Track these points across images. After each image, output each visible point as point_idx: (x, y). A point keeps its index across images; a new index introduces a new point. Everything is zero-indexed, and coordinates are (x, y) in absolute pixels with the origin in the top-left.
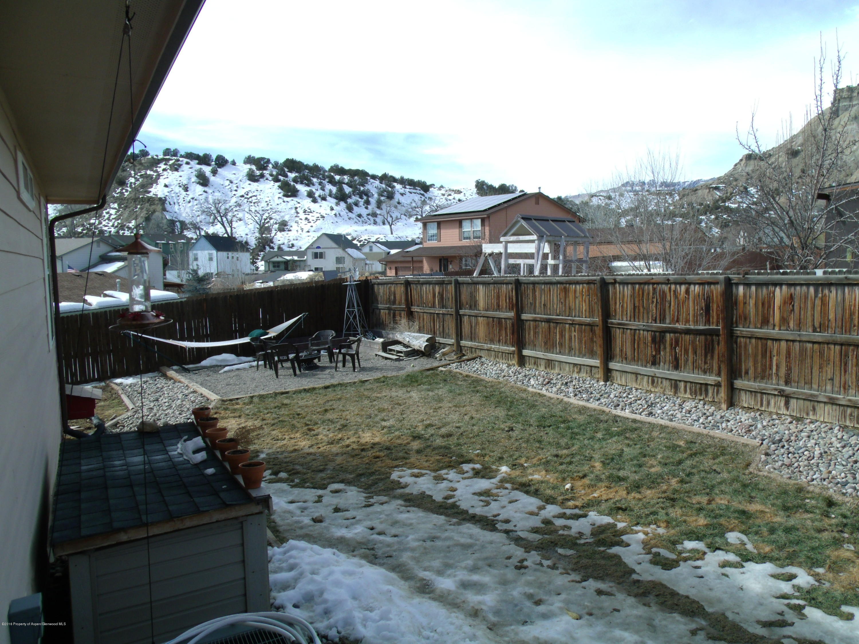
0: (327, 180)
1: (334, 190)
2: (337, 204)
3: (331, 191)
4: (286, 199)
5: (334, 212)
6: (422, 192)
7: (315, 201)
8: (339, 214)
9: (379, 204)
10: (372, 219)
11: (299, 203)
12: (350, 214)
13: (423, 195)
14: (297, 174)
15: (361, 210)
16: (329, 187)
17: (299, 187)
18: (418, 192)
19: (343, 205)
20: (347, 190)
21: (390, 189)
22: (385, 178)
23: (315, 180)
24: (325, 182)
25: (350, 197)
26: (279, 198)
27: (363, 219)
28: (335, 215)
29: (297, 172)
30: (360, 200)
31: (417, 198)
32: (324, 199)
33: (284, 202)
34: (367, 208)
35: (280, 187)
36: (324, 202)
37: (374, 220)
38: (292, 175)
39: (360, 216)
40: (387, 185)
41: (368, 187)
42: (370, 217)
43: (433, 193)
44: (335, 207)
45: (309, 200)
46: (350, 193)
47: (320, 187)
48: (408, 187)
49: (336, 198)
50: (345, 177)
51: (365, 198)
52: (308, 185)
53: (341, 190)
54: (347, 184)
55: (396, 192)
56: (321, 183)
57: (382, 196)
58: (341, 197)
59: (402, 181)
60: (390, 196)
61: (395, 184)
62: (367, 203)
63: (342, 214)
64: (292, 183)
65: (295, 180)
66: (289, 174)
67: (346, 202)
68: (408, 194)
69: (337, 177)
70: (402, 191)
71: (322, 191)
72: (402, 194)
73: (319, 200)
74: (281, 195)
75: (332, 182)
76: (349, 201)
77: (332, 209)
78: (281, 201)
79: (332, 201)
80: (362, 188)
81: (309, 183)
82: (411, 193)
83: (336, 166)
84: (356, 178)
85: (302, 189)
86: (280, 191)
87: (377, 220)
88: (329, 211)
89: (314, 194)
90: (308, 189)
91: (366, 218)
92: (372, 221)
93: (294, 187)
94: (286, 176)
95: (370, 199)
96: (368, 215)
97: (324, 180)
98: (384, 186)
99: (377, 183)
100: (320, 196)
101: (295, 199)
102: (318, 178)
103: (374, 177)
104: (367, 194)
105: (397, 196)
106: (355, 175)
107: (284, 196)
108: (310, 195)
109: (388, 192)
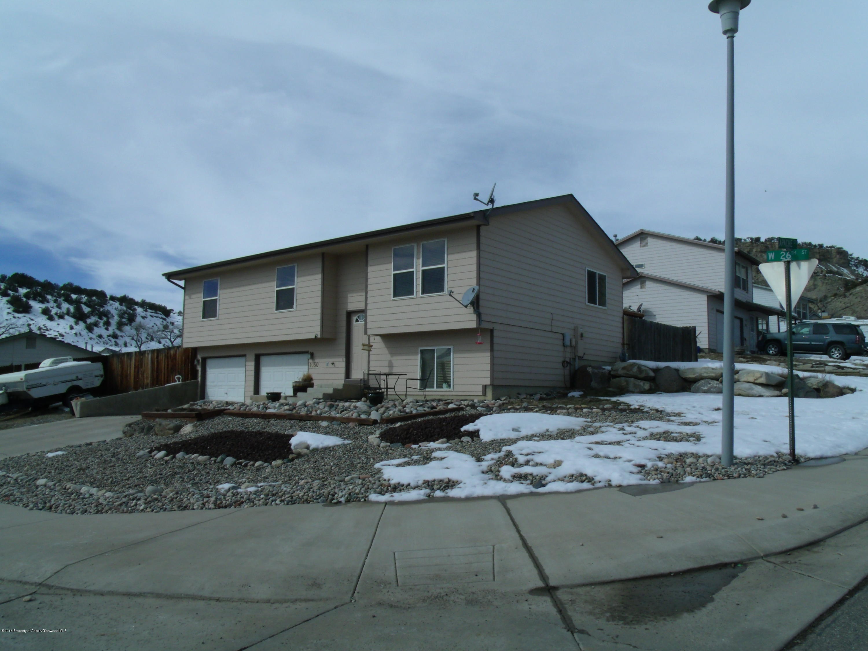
0: (63, 298)
1: (72, 309)
2: (77, 323)
3: (68, 310)
4: (17, 315)
5: (74, 331)
6: (164, 317)
7: (51, 318)
8: (80, 334)
9: (120, 325)
10: (113, 340)
11: (32, 320)
12: (90, 334)
13: (165, 319)
14: (28, 290)
15: (100, 330)
16: (65, 306)
17: (32, 303)
18: (160, 316)
19: (82, 325)
20: (86, 309)
21: (132, 312)
22: (124, 300)
23: (49, 297)
24: (61, 300)
25: (89, 317)
26: (8, 313)
27: (104, 340)
28: (76, 334)
29: (27, 288)
30: (99, 320)
31: (159, 322)
32: (61, 317)
33: (14, 317)
34: (107, 329)
35: (9, 302)
36: (61, 320)
37: (115, 342)
38: (23, 291)
39: (100, 336)
40: (127, 307)
41: (108, 307)
42: (111, 338)
43: (174, 318)
44: (75, 327)
45: (45, 317)
46: (89, 312)
47: (55, 305)
48: (149, 310)
49: (74, 316)
50: (83, 296)
51: (105, 319)
52: (42, 302)
53: (78, 309)
54: (85, 304)
55: (138, 315)
56: (55, 301)
57: (123, 318)
58: (80, 317)
59: (144, 305)
60: (132, 319)
61: (136, 307)
62: (107, 324)
63: (82, 333)
64: (25, 299)
65: (27, 296)
66: (20, 289)
67: (85, 322)
68: (149, 317)
69: (74, 296)
70: (143, 314)
71: (58, 309)
72: (143, 318)
73: (56, 317)
74: (10, 311)
75: (68, 300)
76: (89, 321)
77: (72, 328)
78: (11, 316)
79: (70, 321)
80: (101, 310)
81: (44, 300)
82: (152, 316)
83: (71, 284)
84: (94, 298)
85: (36, 306)
86: (9, 306)
87: (118, 341)
88: (68, 330)
89: (51, 311)
90: (43, 306)
91: (106, 339)
92: (113, 343)
93: (27, 303)
94: (17, 291)
95: (110, 320)
96: (109, 336)
97: (59, 298)
98: (125, 308)
99: (117, 304)
100: (56, 314)
101: (28, 315)
102: (52, 295)
103: (113, 298)
104: (107, 314)
105: (139, 319)
106: (93, 296)
107: (15, 311)
108: (46, 312)
109: (129, 314)
